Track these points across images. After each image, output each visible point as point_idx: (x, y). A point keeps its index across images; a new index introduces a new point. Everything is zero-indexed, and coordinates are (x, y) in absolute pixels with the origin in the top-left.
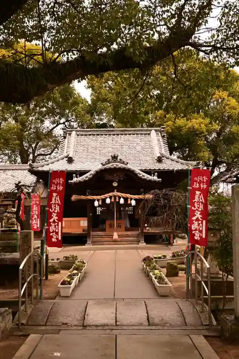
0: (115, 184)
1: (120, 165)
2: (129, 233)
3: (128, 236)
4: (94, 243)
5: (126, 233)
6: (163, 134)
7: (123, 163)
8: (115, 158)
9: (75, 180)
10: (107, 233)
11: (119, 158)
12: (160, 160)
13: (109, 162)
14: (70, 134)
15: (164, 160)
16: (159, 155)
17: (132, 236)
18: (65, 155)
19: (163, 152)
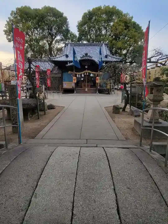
0: (86, 67)
1: (89, 58)
2: (92, 89)
3: (91, 90)
4: (77, 93)
5: (91, 89)
6: (108, 46)
7: (90, 57)
8: (86, 54)
9: (69, 64)
10: (83, 88)
11: (88, 54)
12: (106, 57)
13: (83, 56)
14: (67, 45)
15: (108, 57)
16: (106, 54)
17: (93, 90)
18: (65, 54)
19: (108, 53)
